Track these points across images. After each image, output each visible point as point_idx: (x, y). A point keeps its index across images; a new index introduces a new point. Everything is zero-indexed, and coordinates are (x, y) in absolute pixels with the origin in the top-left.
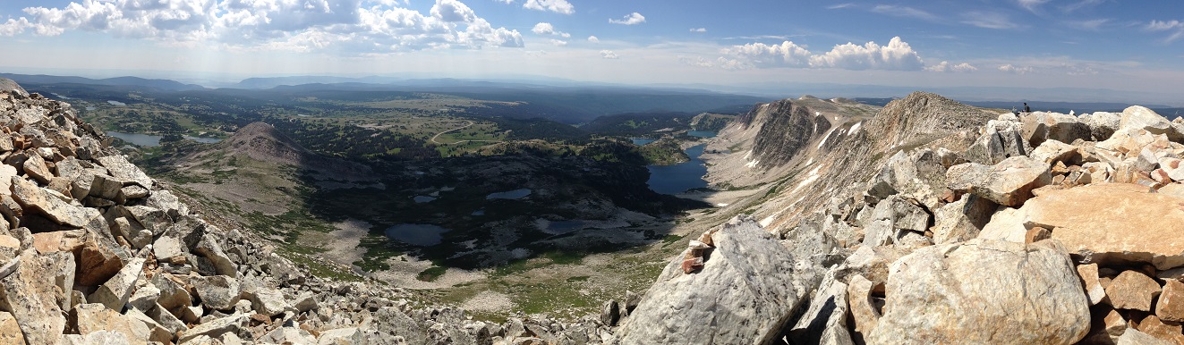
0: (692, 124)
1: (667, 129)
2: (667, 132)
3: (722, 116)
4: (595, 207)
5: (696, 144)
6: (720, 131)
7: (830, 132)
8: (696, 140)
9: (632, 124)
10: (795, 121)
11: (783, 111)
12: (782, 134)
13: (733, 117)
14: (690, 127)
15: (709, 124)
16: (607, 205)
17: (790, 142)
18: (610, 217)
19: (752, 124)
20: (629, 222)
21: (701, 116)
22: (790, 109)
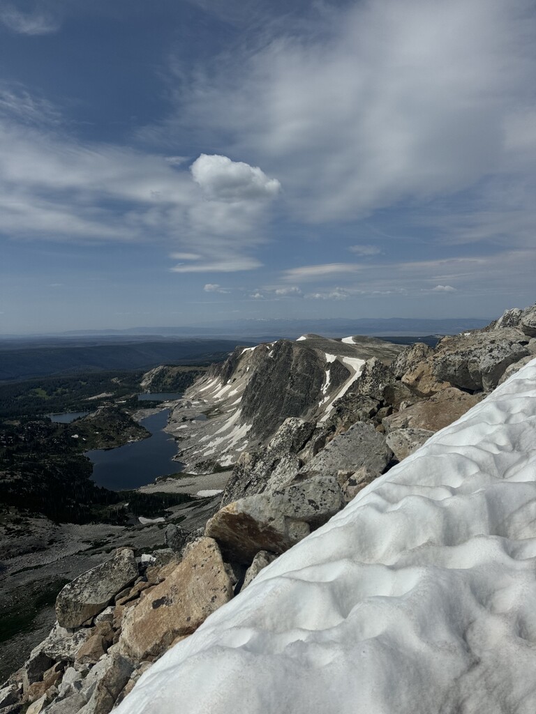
0: (143, 384)
1: (104, 395)
2: (106, 399)
3: (187, 369)
4: (19, 533)
5: (155, 411)
6: (187, 390)
7: (349, 383)
8: (154, 407)
9: (42, 394)
10: (299, 369)
11: (281, 355)
12: (281, 387)
13: (204, 369)
14: (141, 390)
15: (169, 381)
16: (41, 526)
17: (293, 398)
18: (51, 542)
19: (234, 376)
20: (88, 542)
21: (155, 371)
22: (290, 351)
